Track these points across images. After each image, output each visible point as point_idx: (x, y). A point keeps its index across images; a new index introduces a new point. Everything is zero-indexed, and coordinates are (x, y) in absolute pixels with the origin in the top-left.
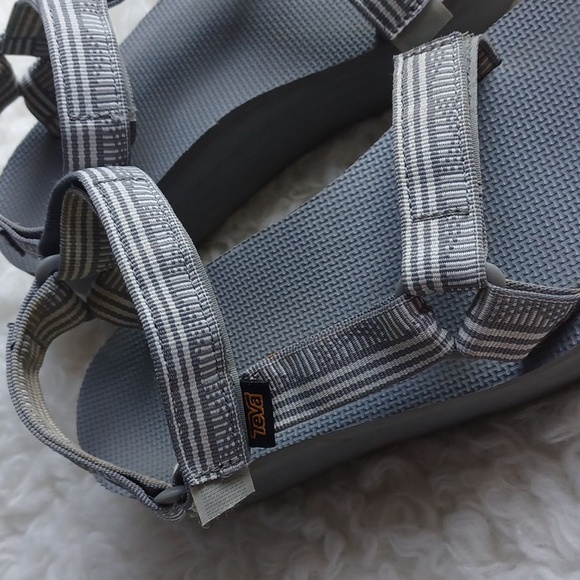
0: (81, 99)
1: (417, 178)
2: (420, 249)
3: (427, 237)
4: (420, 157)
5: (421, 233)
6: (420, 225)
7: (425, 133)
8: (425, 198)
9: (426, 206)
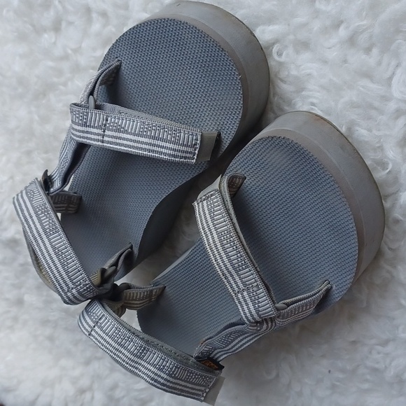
0: (65, 282)
1: (228, 275)
2: (245, 307)
3: (245, 301)
4: (225, 266)
5: (241, 300)
6: (240, 296)
7: (223, 254)
8: (236, 283)
9: (238, 286)
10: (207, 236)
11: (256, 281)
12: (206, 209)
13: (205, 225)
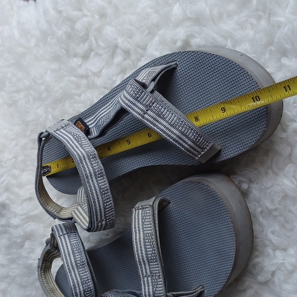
1: (142, 263)
2: (147, 288)
3: (148, 284)
4: (142, 256)
5: (146, 282)
6: (146, 279)
7: (143, 248)
8: (146, 269)
9: (146, 272)
10: (136, 233)
11: (159, 273)
12: (140, 215)
13: (137, 226)
